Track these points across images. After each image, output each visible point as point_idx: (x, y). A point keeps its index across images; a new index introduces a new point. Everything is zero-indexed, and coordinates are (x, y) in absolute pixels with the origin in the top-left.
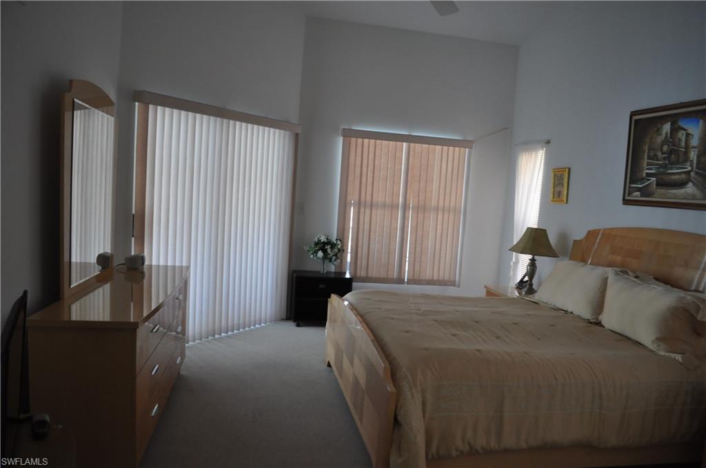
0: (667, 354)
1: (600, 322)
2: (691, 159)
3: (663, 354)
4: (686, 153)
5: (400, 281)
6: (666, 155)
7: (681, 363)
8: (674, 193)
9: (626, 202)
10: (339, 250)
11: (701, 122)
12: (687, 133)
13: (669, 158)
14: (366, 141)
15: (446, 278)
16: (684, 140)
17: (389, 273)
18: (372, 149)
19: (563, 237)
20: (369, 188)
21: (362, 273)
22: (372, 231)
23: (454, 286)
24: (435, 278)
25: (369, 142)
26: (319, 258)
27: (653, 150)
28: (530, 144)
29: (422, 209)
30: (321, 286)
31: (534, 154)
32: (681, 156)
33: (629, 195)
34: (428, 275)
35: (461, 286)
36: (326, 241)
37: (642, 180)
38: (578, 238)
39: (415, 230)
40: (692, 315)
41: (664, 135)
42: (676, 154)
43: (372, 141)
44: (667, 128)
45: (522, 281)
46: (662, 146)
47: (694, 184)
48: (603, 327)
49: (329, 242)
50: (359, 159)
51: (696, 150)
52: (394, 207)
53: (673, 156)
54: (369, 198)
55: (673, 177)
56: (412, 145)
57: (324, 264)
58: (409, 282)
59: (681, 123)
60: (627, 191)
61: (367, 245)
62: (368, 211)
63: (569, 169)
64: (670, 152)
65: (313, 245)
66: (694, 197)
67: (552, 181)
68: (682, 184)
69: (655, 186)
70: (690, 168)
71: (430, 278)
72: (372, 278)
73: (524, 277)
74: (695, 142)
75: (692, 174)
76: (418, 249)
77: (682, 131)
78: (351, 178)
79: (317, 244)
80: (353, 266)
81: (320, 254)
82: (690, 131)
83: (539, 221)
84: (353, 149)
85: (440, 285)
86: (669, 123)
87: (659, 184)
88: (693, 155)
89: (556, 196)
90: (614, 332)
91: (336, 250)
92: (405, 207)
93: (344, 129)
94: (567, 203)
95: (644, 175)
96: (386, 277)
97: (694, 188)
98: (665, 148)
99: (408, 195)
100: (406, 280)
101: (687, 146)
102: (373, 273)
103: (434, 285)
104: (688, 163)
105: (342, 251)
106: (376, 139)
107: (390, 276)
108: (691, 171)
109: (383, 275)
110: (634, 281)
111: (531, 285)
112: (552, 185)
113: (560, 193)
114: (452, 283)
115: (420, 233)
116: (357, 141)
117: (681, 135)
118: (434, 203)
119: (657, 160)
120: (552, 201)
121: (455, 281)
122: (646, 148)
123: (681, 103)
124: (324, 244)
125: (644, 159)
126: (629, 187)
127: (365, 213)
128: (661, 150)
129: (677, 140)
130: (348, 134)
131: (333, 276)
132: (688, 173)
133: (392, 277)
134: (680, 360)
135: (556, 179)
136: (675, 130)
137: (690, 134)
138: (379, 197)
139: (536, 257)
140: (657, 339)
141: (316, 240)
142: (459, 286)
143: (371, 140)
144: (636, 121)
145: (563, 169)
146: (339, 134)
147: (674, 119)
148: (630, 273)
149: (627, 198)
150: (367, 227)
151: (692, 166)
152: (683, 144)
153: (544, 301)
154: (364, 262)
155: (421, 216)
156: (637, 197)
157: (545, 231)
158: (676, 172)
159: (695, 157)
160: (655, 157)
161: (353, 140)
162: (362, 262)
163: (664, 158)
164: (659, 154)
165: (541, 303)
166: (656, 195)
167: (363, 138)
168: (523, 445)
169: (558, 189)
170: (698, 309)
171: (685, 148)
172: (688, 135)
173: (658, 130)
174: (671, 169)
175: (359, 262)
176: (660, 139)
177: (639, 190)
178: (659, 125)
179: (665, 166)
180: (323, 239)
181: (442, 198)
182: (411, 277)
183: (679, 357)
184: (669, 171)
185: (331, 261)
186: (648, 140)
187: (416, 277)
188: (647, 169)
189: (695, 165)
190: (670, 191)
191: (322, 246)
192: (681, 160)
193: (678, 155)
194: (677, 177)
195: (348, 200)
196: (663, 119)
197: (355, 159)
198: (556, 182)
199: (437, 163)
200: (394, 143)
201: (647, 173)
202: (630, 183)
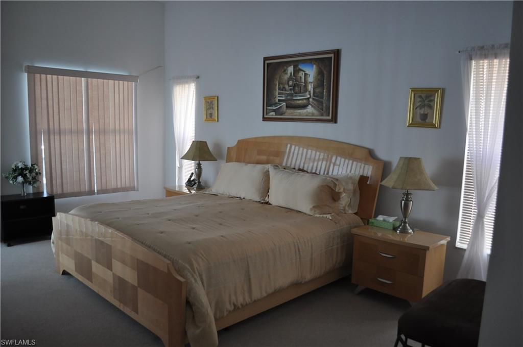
0: (321, 216)
1: (268, 202)
2: (309, 90)
3: (319, 216)
4: (306, 86)
5: (91, 192)
6: (292, 88)
7: (331, 220)
8: (300, 113)
9: (265, 119)
10: (37, 174)
11: (314, 66)
12: (305, 73)
13: (294, 89)
14: (49, 76)
15: (128, 185)
16: (303, 78)
17: (81, 188)
18: (55, 83)
19: (218, 146)
20: (56, 117)
21: (57, 190)
22: (62, 154)
23: (134, 190)
24: (119, 186)
25: (52, 77)
26: (19, 183)
27: (282, 84)
28: (183, 79)
29: (102, 132)
30: (22, 207)
31: (187, 86)
32: (302, 88)
33: (266, 115)
34: (112, 184)
35: (139, 190)
36: (23, 167)
37: (275, 104)
38: (230, 146)
39: (99, 150)
40: (332, 189)
41: (289, 75)
42: (298, 87)
43: (55, 77)
44: (291, 69)
45: (189, 181)
46: (288, 82)
47: (312, 106)
48: (271, 204)
49: (26, 168)
50: (44, 92)
51: (312, 84)
52: (79, 132)
53: (297, 88)
54: (57, 127)
55: (298, 102)
56: (90, 79)
57: (23, 187)
58: (99, 192)
59: (301, 67)
60: (265, 112)
61: (60, 166)
62: (57, 137)
63: (218, 97)
64: (294, 86)
65: (11, 172)
66: (313, 114)
67: (204, 106)
68: (304, 107)
69: (285, 108)
70: (309, 96)
71: (115, 187)
72: (67, 193)
73: (191, 177)
74: (311, 79)
75: (311, 100)
76: (103, 165)
77: (302, 72)
78: (38, 110)
79: (15, 170)
80: (49, 186)
81: (20, 179)
82: (307, 72)
83: (195, 135)
84: (38, 83)
85: (123, 191)
86: (292, 67)
87: (287, 107)
88: (310, 88)
89: (208, 116)
90: (282, 207)
91: (34, 174)
92: (89, 132)
93: (28, 66)
94: (218, 121)
95: (277, 101)
96: (79, 191)
97: (313, 109)
98: (291, 83)
99: (90, 122)
100: (96, 191)
101: (306, 82)
102: (68, 189)
103: (119, 192)
104: (308, 93)
105: (39, 173)
106: (58, 75)
107: (82, 190)
108: (310, 97)
109: (76, 190)
110: (288, 172)
111: (199, 182)
112: (204, 109)
113: (211, 115)
114: (132, 189)
115: (103, 152)
116: (41, 76)
117: (301, 74)
118: (112, 127)
119: (286, 91)
120: (205, 120)
121: (134, 187)
122: (277, 83)
123: (299, 53)
124: (22, 169)
125: (276, 90)
126: (267, 109)
127: (54, 139)
128: (288, 84)
129: (299, 78)
130: (32, 71)
131: (31, 197)
132: (308, 99)
133: (84, 190)
134: (330, 218)
135: (207, 104)
136: (297, 71)
137: (307, 74)
138: (66, 125)
139: (201, 162)
140: (314, 207)
141: (13, 166)
142: (138, 190)
143: (53, 76)
144: (267, 64)
145: (213, 97)
146: (22, 71)
147: (296, 64)
148: (279, 166)
149: (265, 116)
150: (58, 152)
151: (310, 94)
152: (303, 81)
153: (221, 193)
154: (59, 181)
155: (102, 137)
156: (272, 115)
157: (206, 142)
158: (299, 99)
159: (312, 89)
160: (284, 89)
161: (37, 76)
162: (57, 181)
163: (291, 90)
164: (287, 87)
165: (219, 195)
166: (286, 114)
167: (46, 74)
168: (265, 295)
169: (209, 112)
170: (335, 185)
171: (305, 83)
172: (306, 74)
173: (285, 71)
174: (296, 96)
175: (54, 182)
176: (286, 77)
177: (274, 111)
178: (285, 68)
179: (291, 95)
180: (20, 165)
181: (117, 122)
182: (100, 188)
183: (329, 216)
184: (294, 98)
185: (30, 184)
186: (278, 77)
187: (104, 188)
188: (279, 97)
189: (312, 94)
190: (296, 111)
191: (21, 171)
192: (302, 91)
193: (300, 87)
194: (300, 102)
195: (38, 130)
196: (288, 64)
197: (40, 92)
198: (208, 107)
199: (111, 95)
200: (74, 78)
201: (278, 100)
202: (267, 106)
